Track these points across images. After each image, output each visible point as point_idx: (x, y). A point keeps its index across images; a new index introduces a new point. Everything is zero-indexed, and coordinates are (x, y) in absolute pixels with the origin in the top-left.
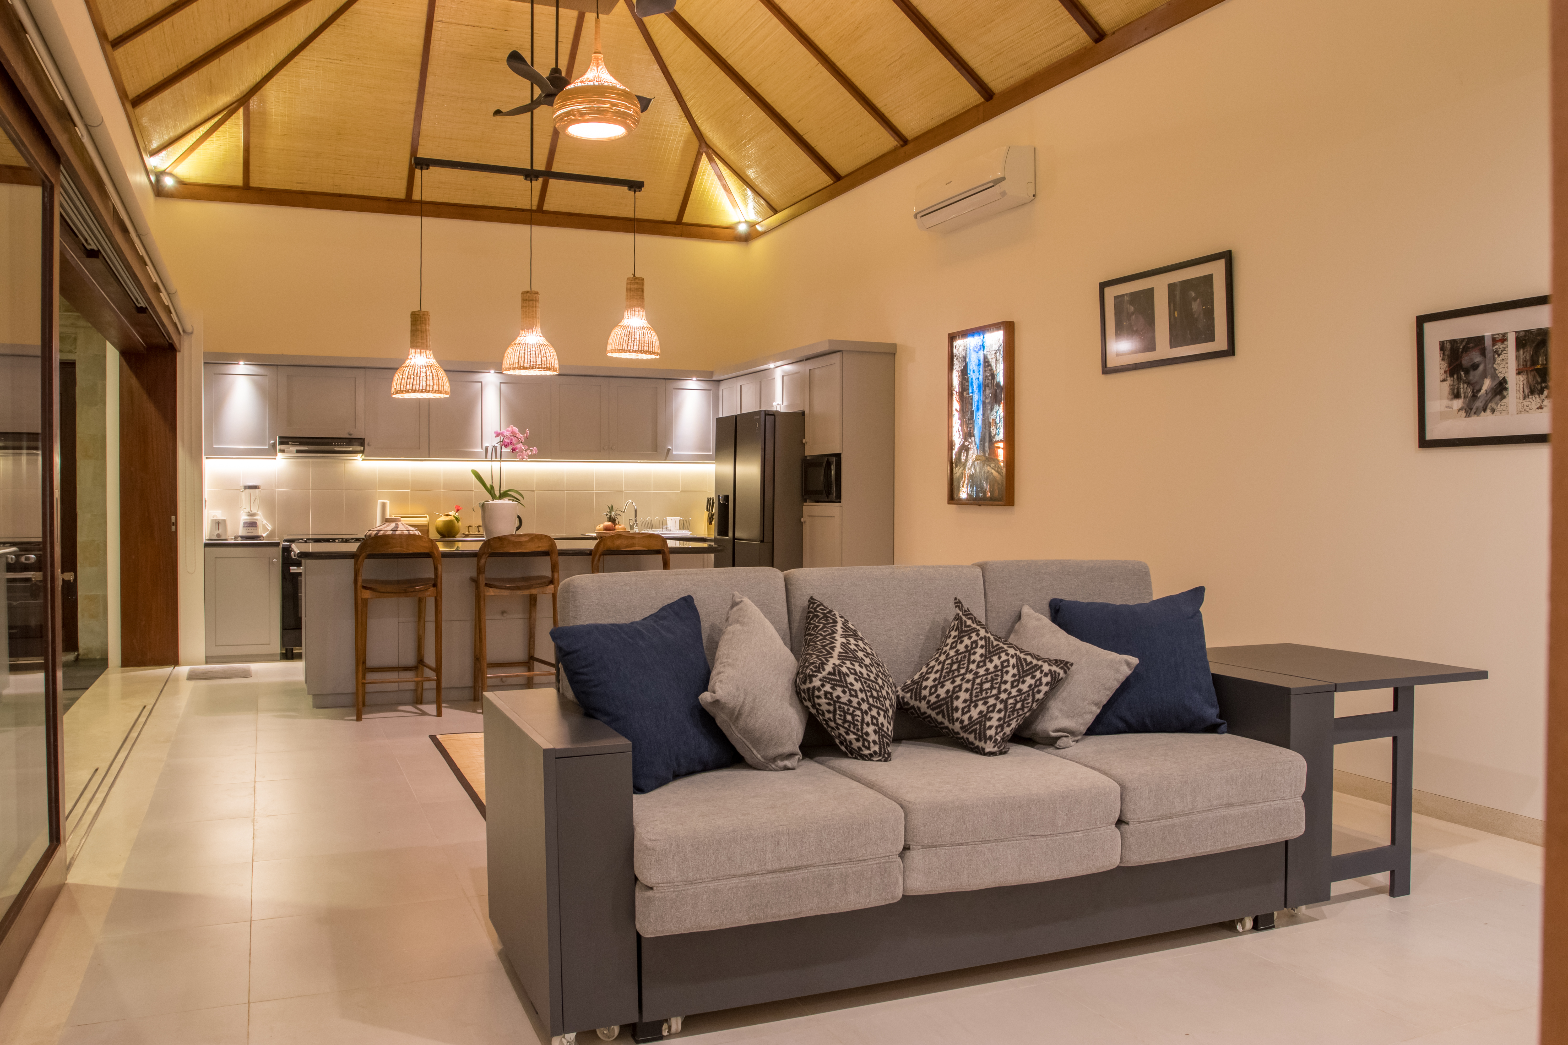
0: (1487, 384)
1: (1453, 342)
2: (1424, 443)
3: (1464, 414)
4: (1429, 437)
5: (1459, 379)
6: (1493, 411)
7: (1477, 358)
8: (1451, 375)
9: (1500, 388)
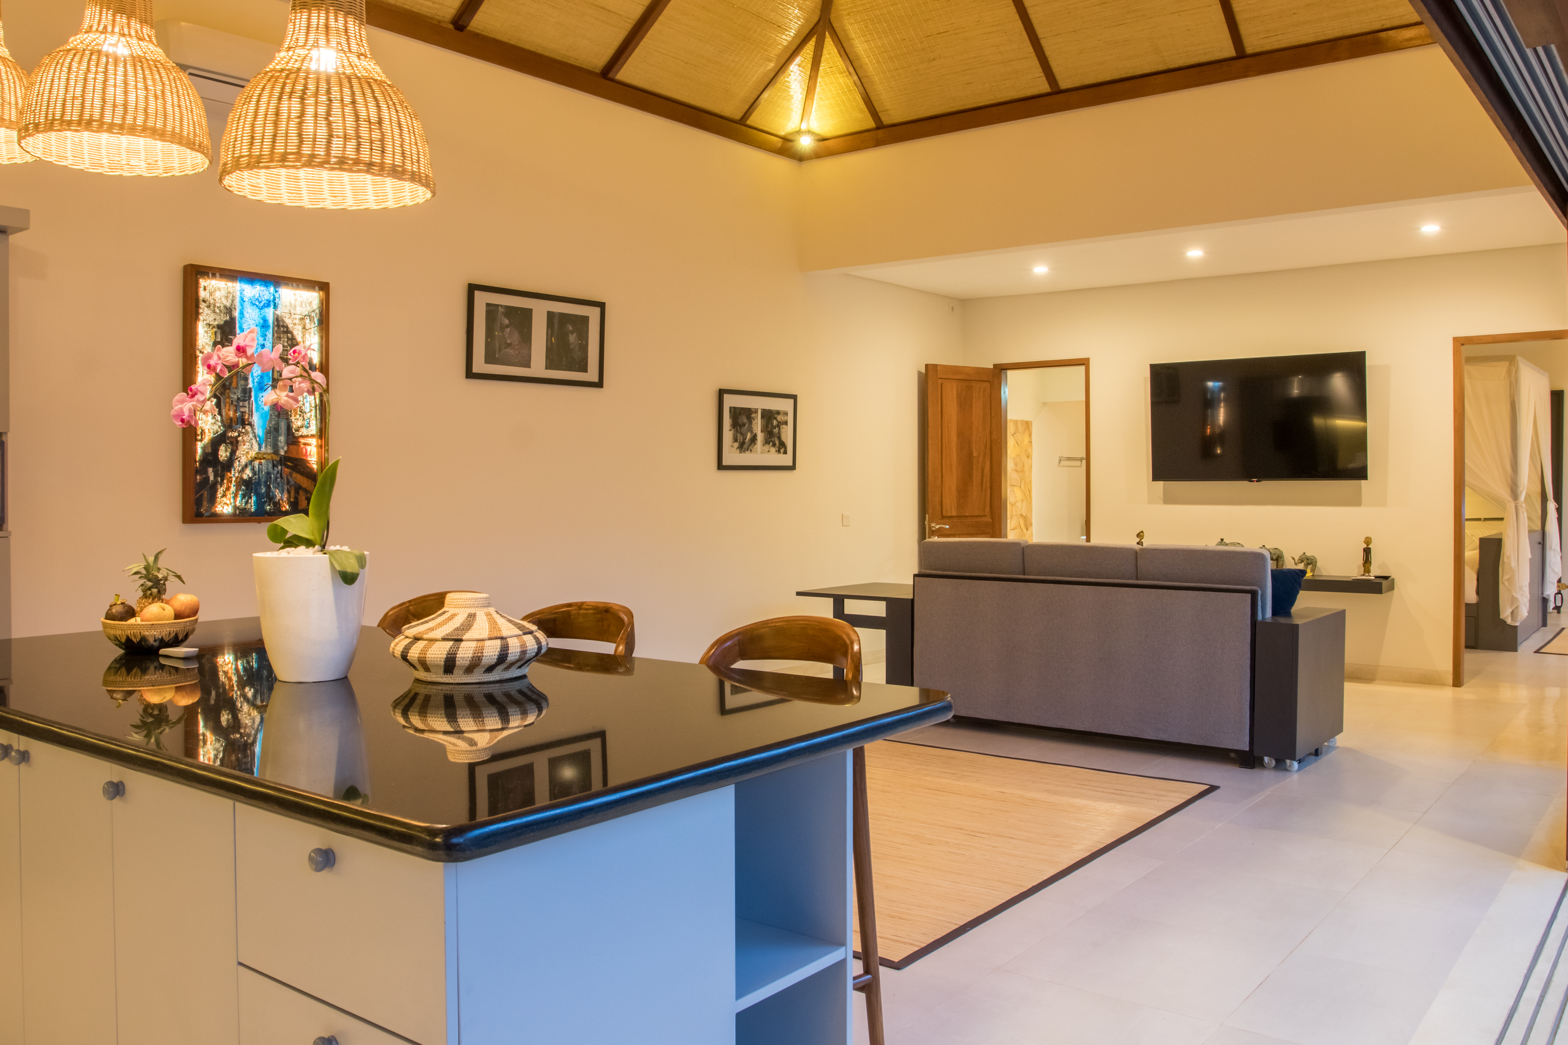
0: (749, 436)
1: (735, 408)
2: (721, 466)
3: (739, 452)
4: (724, 463)
5: (737, 430)
6: (751, 451)
7: (745, 420)
8: (734, 428)
9: (754, 439)
